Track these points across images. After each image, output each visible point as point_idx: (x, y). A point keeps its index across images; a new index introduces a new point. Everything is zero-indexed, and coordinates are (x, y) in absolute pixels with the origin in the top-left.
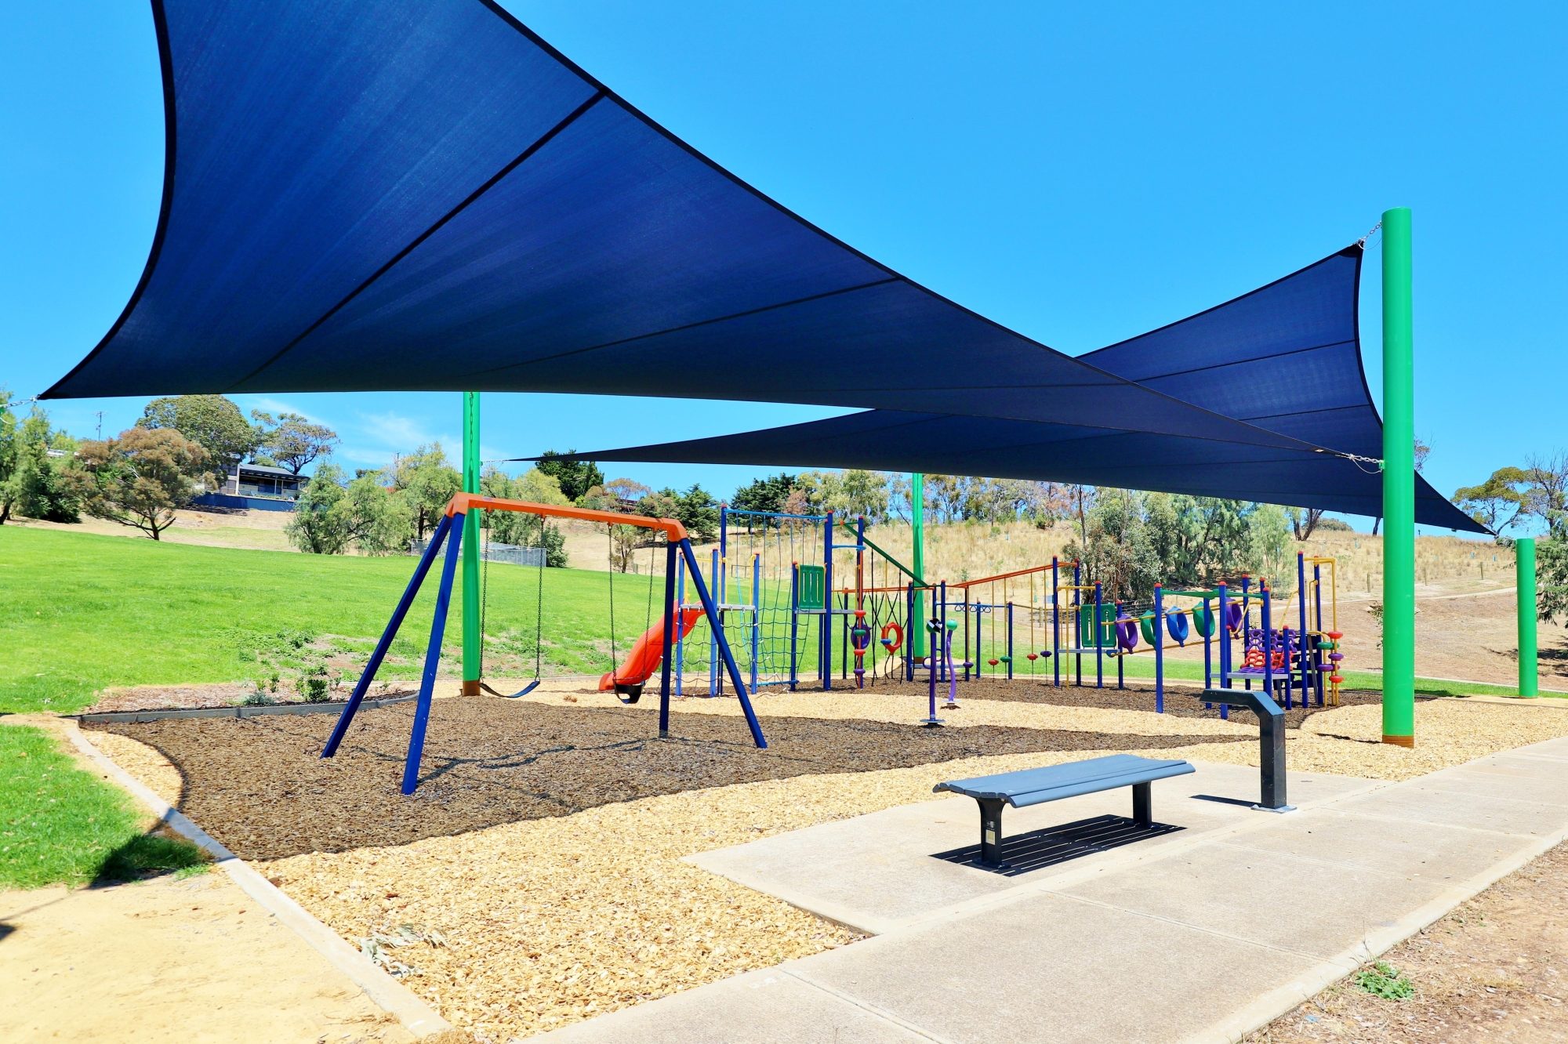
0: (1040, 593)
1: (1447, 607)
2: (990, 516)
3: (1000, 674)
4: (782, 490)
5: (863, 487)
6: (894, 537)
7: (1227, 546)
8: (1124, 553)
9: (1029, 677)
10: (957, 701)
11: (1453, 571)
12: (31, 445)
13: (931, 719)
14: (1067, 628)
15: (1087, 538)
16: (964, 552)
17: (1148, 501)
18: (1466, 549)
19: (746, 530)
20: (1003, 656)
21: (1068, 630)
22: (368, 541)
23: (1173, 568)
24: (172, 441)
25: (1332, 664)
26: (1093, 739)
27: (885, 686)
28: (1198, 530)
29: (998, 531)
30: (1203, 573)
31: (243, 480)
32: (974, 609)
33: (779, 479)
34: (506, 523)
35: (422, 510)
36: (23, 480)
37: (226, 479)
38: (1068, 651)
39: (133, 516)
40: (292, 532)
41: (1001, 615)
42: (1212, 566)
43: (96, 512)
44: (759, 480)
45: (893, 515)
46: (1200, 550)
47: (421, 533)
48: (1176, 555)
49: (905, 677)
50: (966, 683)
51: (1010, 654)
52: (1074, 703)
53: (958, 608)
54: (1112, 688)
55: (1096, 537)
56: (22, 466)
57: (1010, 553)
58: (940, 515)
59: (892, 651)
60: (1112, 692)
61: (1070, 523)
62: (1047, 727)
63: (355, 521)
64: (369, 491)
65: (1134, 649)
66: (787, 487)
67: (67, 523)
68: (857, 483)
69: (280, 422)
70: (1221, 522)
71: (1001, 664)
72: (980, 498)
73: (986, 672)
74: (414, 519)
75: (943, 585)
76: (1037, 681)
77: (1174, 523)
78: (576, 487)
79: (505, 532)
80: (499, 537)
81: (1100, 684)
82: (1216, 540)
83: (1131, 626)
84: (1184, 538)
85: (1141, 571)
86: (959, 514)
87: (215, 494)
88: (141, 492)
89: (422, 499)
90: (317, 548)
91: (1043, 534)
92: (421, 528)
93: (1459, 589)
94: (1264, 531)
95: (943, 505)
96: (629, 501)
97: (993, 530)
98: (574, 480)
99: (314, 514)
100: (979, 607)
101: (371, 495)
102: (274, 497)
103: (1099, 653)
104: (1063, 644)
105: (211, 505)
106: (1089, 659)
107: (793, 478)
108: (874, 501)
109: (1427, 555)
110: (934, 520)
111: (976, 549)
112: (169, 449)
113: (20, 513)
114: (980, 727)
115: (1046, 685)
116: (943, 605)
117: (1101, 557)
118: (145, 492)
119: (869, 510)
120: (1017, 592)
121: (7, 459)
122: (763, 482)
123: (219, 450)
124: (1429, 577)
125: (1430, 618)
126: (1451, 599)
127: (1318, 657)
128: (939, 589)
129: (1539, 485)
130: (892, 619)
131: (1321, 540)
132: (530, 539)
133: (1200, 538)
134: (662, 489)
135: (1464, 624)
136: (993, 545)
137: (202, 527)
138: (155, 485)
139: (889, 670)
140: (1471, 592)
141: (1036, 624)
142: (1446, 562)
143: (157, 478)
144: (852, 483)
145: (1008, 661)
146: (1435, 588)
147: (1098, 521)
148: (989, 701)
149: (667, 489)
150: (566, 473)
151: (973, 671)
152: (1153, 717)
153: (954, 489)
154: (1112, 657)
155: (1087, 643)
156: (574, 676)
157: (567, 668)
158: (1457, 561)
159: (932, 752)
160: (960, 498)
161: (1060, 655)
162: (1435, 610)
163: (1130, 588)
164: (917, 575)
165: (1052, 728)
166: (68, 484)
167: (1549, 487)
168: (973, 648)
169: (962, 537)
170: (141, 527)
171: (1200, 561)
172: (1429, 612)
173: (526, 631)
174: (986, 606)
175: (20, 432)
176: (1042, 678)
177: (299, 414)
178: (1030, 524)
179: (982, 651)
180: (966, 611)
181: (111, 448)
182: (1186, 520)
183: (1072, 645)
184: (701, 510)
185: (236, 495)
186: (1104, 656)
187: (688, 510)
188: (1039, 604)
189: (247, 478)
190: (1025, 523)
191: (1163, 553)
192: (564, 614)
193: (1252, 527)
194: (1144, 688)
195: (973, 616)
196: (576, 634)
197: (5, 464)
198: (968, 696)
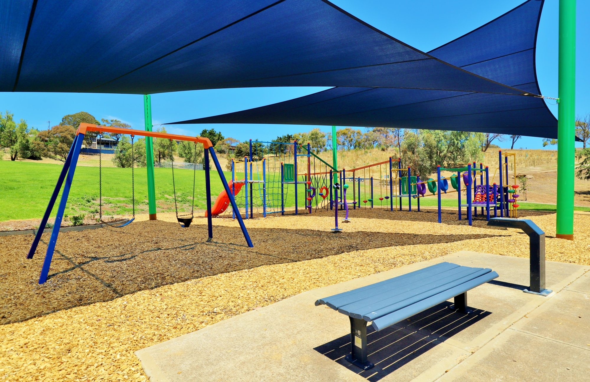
0: (384, 174)
1: (544, 175)
2: (364, 147)
3: (368, 206)
4: (287, 140)
5: (317, 138)
6: (328, 156)
7: (456, 155)
8: (416, 158)
9: (380, 207)
10: (349, 219)
11: (545, 162)
12: (21, 133)
13: (336, 229)
14: (396, 187)
15: (401, 153)
16: (354, 160)
17: (425, 138)
18: (549, 153)
19: (275, 155)
20: (369, 199)
21: (396, 189)
22: (141, 163)
23: (434, 163)
24: (70, 130)
25: (513, 199)
26: (412, 238)
27: (320, 213)
28: (444, 148)
29: (367, 152)
30: (446, 165)
31: (98, 143)
32: (357, 180)
33: (286, 136)
34: (189, 155)
35: (160, 152)
36: (19, 145)
37: (92, 143)
38: (396, 196)
39: (58, 157)
40: (114, 161)
41: (368, 182)
42: (450, 162)
43: (46, 156)
44: (279, 137)
45: (328, 148)
46: (445, 156)
47: (160, 160)
48: (436, 159)
49: (329, 208)
50: (354, 210)
51: (372, 198)
52: (400, 219)
53: (351, 180)
54: (415, 211)
55: (405, 152)
56: (19, 141)
57: (372, 160)
58: (346, 147)
59: (324, 198)
60: (415, 213)
61: (394, 148)
62: (390, 231)
63: (136, 156)
64: (140, 145)
65: (424, 195)
66: (289, 139)
67: (37, 160)
68: (314, 136)
69: (111, 122)
70: (453, 145)
71: (368, 202)
72: (360, 140)
73: (363, 205)
74: (157, 155)
75: (344, 171)
76: (383, 208)
77: (435, 146)
78: (215, 142)
79: (189, 158)
80: (187, 160)
81: (410, 210)
82: (451, 152)
83: (423, 185)
84: (439, 152)
85: (422, 165)
86: (353, 147)
87: (89, 149)
88: (60, 148)
89: (159, 148)
90: (123, 166)
91: (384, 153)
92: (160, 158)
93: (548, 169)
94: (470, 148)
95: (346, 144)
96: (232, 146)
97: (365, 152)
98: (214, 139)
99: (121, 154)
100: (359, 179)
101: (141, 147)
102: (109, 149)
103: (410, 197)
104: (394, 194)
105: (87, 152)
106: (405, 199)
107: (291, 136)
108: (321, 143)
109: (534, 156)
110: (343, 150)
111: (359, 159)
112: (69, 132)
113: (20, 157)
114: (359, 232)
115: (387, 210)
116: (344, 179)
117: (407, 160)
118: (61, 148)
119: (319, 146)
120: (374, 174)
121: (13, 138)
122: (280, 137)
123: (89, 133)
124: (536, 164)
125: (538, 180)
126: (546, 172)
127: (506, 196)
128: (342, 172)
129: (579, 127)
130: (324, 185)
131: (491, 151)
132: (198, 161)
133: (445, 152)
134: (244, 141)
135: (552, 182)
136: (365, 157)
137: (84, 160)
138: (65, 145)
139: (323, 206)
140: (553, 169)
141: (382, 186)
142: (542, 158)
143: (66, 143)
144: (313, 136)
145: (371, 201)
146: (539, 168)
147: (406, 146)
148: (363, 219)
149: (246, 141)
150: (211, 137)
151: (357, 205)
152: (437, 225)
153: (350, 138)
154: (415, 198)
155: (404, 193)
156: (200, 211)
157: (198, 208)
158: (546, 158)
159: (334, 248)
160: (353, 141)
161: (393, 198)
162: (540, 177)
163: (418, 172)
164: (335, 168)
165: (392, 232)
166: (35, 146)
167: (583, 128)
168: (357, 196)
169: (353, 155)
170: (61, 160)
171: (445, 161)
172: (537, 177)
173: (183, 193)
174: (362, 179)
175: (17, 129)
176: (385, 207)
177: (118, 120)
178: (379, 149)
179: (361, 197)
180: (354, 181)
181: (49, 133)
182: (440, 145)
183: (398, 194)
184: (259, 148)
185: (96, 148)
186: (412, 198)
187: (254, 149)
188: (384, 178)
189: (100, 142)
190: (377, 149)
191: (431, 157)
192: (200, 187)
193: (466, 147)
194: (429, 210)
195: (357, 183)
196: (203, 194)
197: (13, 140)
198: (354, 216)
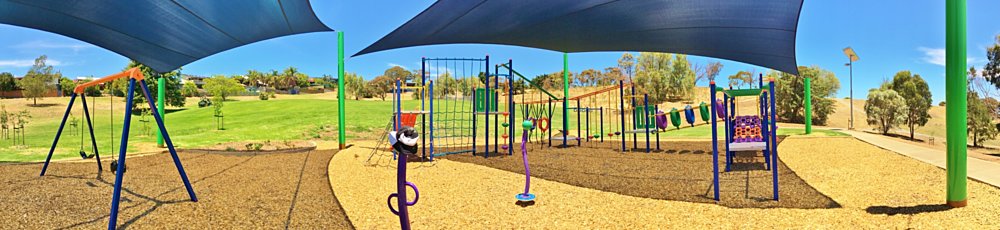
14: (629, 118)
38: (630, 132)
59: (544, 131)
65: (666, 129)
83: (664, 117)
103: (647, 132)
115: (618, 150)
130: (544, 116)
154: (653, 134)
155: (640, 127)
161: (625, 134)
180: (578, 112)
183: (632, 128)
186: (650, 134)
